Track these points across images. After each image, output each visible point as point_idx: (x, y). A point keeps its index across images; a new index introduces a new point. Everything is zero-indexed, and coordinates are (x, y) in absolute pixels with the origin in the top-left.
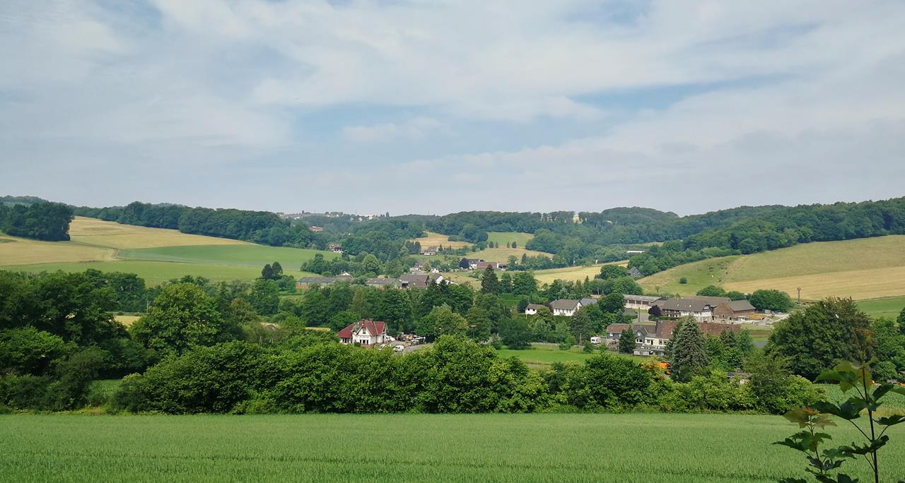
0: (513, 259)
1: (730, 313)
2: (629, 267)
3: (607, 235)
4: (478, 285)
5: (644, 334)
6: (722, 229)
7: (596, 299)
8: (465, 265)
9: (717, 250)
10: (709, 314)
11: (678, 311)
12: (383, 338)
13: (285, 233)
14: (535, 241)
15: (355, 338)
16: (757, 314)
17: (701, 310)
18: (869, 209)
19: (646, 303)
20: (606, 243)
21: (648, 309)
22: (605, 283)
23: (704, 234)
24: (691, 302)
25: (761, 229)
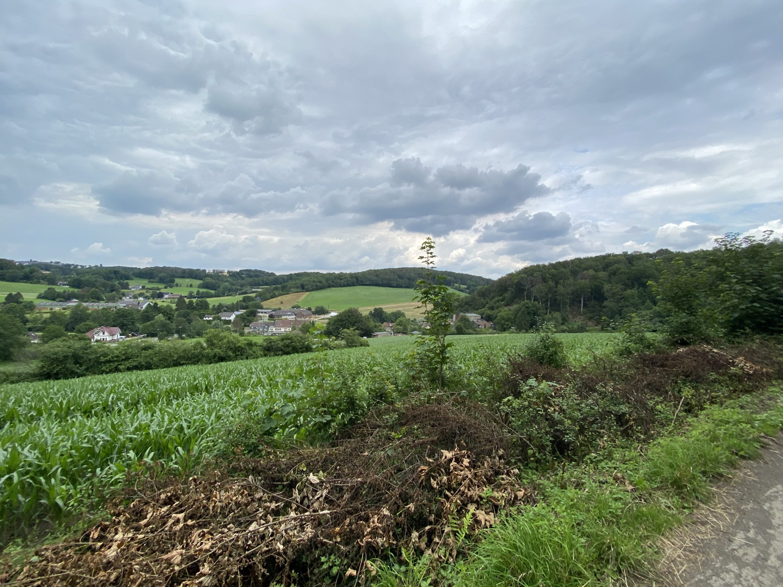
0: (191, 293)
1: (303, 316)
2: (256, 297)
3: (242, 282)
4: (174, 306)
5: (269, 326)
6: (297, 281)
7: (242, 311)
8: (161, 296)
9: (296, 290)
10: (294, 317)
11: (281, 316)
12: (117, 336)
13: (21, 274)
14: (203, 284)
15: (96, 337)
16: (313, 316)
17: (291, 315)
18: (352, 275)
19: (266, 313)
20: (242, 286)
21: (267, 315)
22: (244, 304)
23: (290, 283)
24: (287, 312)
25: (314, 281)
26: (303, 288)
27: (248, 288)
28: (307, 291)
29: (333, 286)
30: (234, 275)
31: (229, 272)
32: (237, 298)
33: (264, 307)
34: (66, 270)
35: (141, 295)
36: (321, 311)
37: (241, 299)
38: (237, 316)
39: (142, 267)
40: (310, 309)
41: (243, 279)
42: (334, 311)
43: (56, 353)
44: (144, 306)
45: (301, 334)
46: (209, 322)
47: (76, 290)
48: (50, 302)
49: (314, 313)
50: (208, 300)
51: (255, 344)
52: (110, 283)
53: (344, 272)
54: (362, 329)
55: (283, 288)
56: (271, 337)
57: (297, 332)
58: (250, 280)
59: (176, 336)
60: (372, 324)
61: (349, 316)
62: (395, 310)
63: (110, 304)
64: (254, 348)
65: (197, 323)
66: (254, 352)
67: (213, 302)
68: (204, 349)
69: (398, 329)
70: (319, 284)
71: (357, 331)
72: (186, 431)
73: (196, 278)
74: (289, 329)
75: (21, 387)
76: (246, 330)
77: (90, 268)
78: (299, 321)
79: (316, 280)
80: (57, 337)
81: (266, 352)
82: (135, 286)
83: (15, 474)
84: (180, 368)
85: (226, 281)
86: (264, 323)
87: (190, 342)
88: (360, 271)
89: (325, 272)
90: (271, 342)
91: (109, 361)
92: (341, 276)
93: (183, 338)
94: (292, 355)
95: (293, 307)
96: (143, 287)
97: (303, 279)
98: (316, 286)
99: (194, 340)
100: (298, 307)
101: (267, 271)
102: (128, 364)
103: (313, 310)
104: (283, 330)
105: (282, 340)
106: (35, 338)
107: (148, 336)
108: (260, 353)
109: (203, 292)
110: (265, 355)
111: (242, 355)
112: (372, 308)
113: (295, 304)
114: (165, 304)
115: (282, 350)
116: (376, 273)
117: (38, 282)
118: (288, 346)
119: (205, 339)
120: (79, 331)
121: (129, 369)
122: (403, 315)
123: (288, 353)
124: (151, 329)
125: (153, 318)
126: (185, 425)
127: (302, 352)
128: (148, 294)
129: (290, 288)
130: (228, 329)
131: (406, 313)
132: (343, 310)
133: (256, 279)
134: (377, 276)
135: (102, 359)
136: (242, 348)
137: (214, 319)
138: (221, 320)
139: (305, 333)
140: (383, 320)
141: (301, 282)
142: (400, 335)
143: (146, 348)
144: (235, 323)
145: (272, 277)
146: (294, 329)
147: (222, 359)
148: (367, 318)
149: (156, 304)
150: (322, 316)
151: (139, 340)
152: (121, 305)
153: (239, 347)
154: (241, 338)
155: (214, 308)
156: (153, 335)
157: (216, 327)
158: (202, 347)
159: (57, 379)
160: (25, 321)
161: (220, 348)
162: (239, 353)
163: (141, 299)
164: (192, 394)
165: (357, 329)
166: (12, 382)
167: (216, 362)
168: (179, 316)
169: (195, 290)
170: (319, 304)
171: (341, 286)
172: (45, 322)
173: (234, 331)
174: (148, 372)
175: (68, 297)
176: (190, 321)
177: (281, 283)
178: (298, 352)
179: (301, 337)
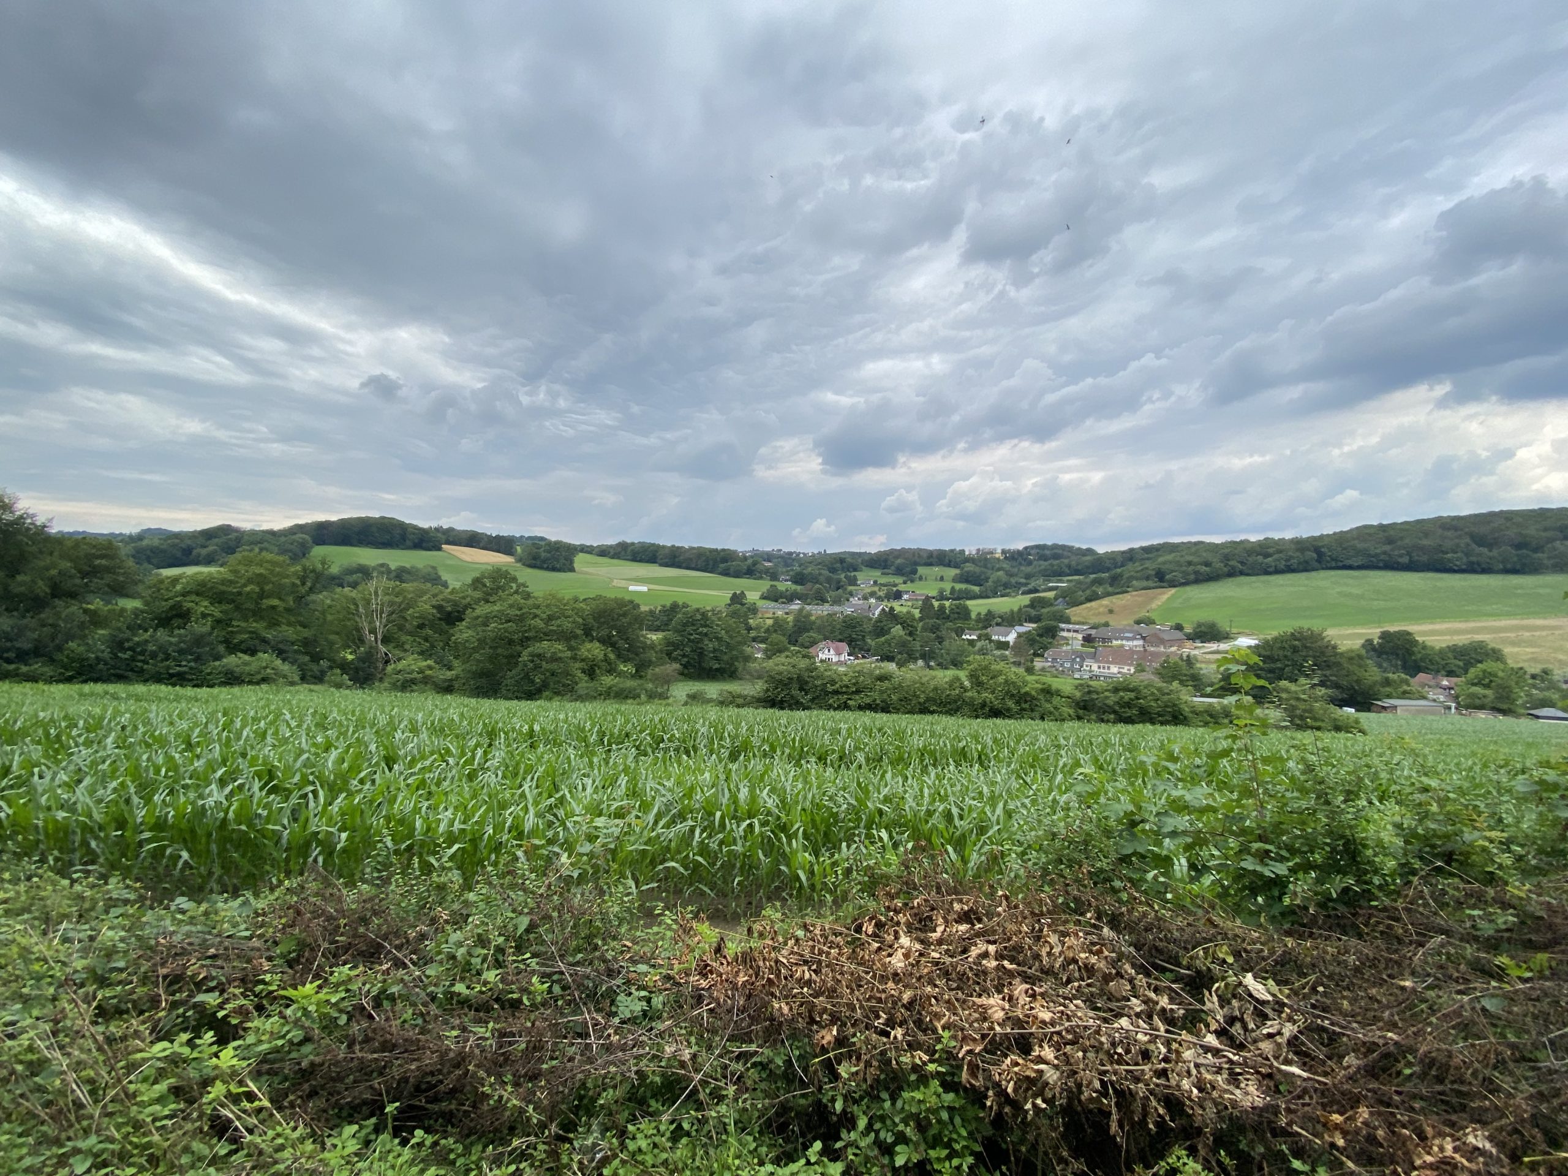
0: (941, 592)
1: (1162, 642)
2: (1056, 599)
3: (1029, 569)
4: (917, 613)
5: (1083, 660)
6: (1148, 564)
7: (1030, 627)
8: (898, 596)
9: (1145, 583)
10: (1141, 642)
11: (1110, 640)
12: (844, 657)
13: (744, 567)
14: (962, 575)
15: (822, 656)
16: (1189, 644)
17: (1133, 639)
18: (1300, 544)
19: (1076, 631)
20: (1028, 577)
21: (1080, 637)
22: (1033, 613)
23: (1130, 569)
24: (1123, 631)
25: (1190, 563)
26: (1162, 579)
27: (1039, 582)
28: (1173, 584)
29: (1242, 573)
30: (1013, 557)
31: (1004, 552)
32: (1019, 601)
33: (1073, 619)
34: (788, 559)
35: (872, 594)
36: (1208, 633)
37: (1027, 602)
38: (1020, 635)
39: (873, 550)
40: (1179, 627)
41: (1030, 563)
42: (1247, 635)
43: (780, 673)
44: (877, 613)
45: (1158, 682)
46: (971, 643)
47: (799, 588)
48: (773, 604)
49: (1192, 637)
50: (969, 603)
51: (1058, 693)
52: (835, 577)
53: (1276, 536)
54: (1337, 686)
55: (1114, 580)
56: (1091, 683)
57: (1148, 677)
58: (1044, 564)
59: (920, 663)
60: (1373, 673)
61: (1295, 650)
62: (1461, 640)
63: (837, 608)
64: (1056, 700)
65: (952, 644)
66: (1056, 708)
67: (977, 606)
68: (966, 691)
69: (1473, 696)
70: (1204, 569)
71: (1321, 691)
72: (957, 821)
73: (949, 565)
74: (1128, 670)
75: (748, 712)
76: (1038, 664)
77: (813, 555)
78: (1152, 654)
79: (1196, 560)
80: (780, 651)
81: (1081, 712)
82: (866, 580)
83: (756, 821)
84: (929, 718)
85: (999, 569)
86: (1074, 652)
87: (943, 676)
88: (1329, 530)
89: (1217, 539)
90: (1089, 692)
91: (836, 692)
92: (1265, 548)
93: (930, 668)
94: (1140, 726)
95: (1138, 622)
96: (875, 582)
97: (1161, 560)
98: (1196, 573)
99: (950, 673)
100: (1150, 622)
101: (1077, 545)
102: (859, 699)
103: (1188, 630)
104: (1114, 669)
105: (1116, 690)
106: (759, 650)
107: (882, 660)
108: (1067, 710)
109: (960, 591)
110: (1079, 718)
111: (1032, 710)
112: (1374, 633)
113: (1143, 614)
114: (904, 610)
115: (1115, 712)
116: (1387, 533)
117: (761, 578)
118: (1128, 705)
119: (967, 673)
120: (803, 646)
121: (861, 708)
122: (1496, 655)
123: (1129, 721)
124: (886, 648)
125: (888, 632)
126: (955, 811)
127: (1162, 723)
128: (881, 594)
129: (1131, 578)
130: (1004, 658)
131: (1507, 650)
132: (1275, 633)
133: (1056, 562)
134: (1390, 541)
135: (830, 688)
136: (1033, 698)
137: (980, 637)
138: (991, 641)
139: (1171, 683)
140: (1414, 668)
141: (1155, 566)
142: (1482, 715)
143: (882, 678)
144: (1017, 648)
145: (1088, 558)
146: (1140, 669)
147: (996, 713)
148: (1354, 658)
149: (892, 609)
150: (1213, 646)
151: (871, 664)
152: (849, 611)
153: (1026, 693)
154: (1030, 678)
155: (979, 619)
156: (890, 659)
157: (983, 652)
158: (962, 687)
159: (782, 708)
160: (749, 629)
161: (993, 692)
162: (1026, 706)
163: (873, 601)
164: (958, 764)
165: (1322, 684)
166: (738, 706)
167: (987, 717)
168: (924, 629)
169: (947, 586)
170: (1204, 616)
171: (1267, 573)
172: (767, 631)
173: (1014, 663)
174: (885, 717)
175: (790, 598)
176: (940, 640)
177: (1108, 569)
178: (1153, 723)
179: (1159, 689)
